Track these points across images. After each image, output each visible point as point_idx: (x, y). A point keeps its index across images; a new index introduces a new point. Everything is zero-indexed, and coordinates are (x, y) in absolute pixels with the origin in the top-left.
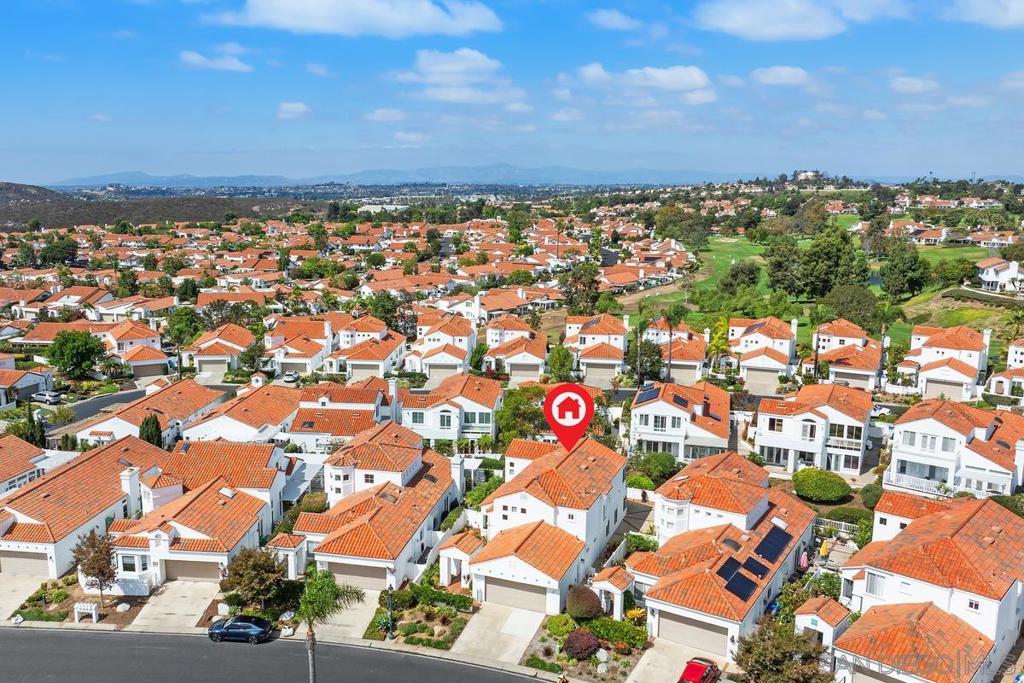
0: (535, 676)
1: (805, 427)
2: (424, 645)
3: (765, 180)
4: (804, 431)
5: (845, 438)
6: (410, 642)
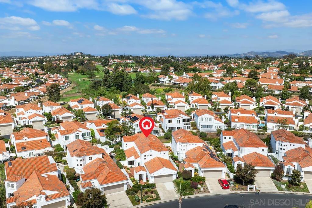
0: (189, 197)
1: (178, 121)
2: (153, 201)
3: (66, 55)
4: (178, 122)
5: (186, 122)
6: (148, 201)
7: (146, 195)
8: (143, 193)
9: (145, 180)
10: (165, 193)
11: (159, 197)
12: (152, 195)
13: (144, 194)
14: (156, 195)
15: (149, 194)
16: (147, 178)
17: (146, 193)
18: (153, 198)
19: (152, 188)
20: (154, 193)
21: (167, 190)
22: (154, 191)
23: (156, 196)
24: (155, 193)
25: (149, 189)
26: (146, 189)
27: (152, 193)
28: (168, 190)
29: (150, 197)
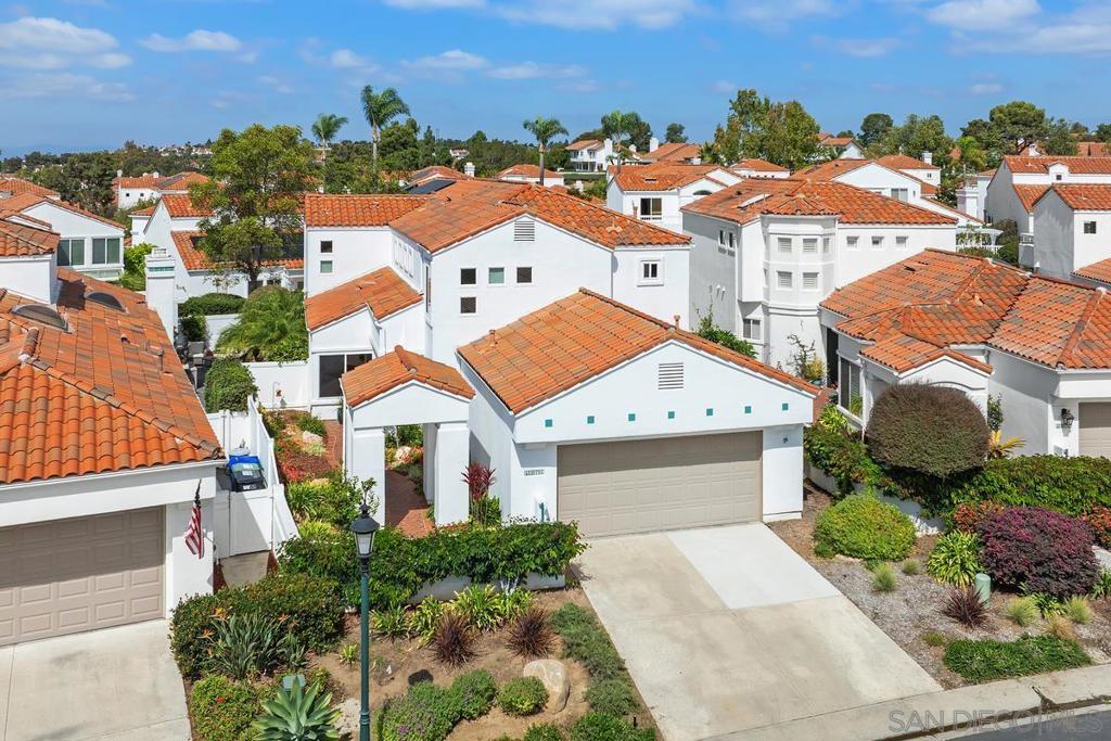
7: (445, 678)
8: (417, 652)
9: (451, 505)
10: (713, 649)
11: (634, 703)
12: (534, 668)
13: (426, 661)
14: (594, 670)
15: (493, 657)
16: (478, 477)
17: (454, 645)
18: (553, 715)
19: (534, 580)
20: (557, 642)
21: (724, 611)
22: (562, 619)
23: (581, 689)
24: (571, 651)
25: (489, 589)
26: (454, 598)
27: (531, 639)
28: (737, 615)
29: (510, 708)
